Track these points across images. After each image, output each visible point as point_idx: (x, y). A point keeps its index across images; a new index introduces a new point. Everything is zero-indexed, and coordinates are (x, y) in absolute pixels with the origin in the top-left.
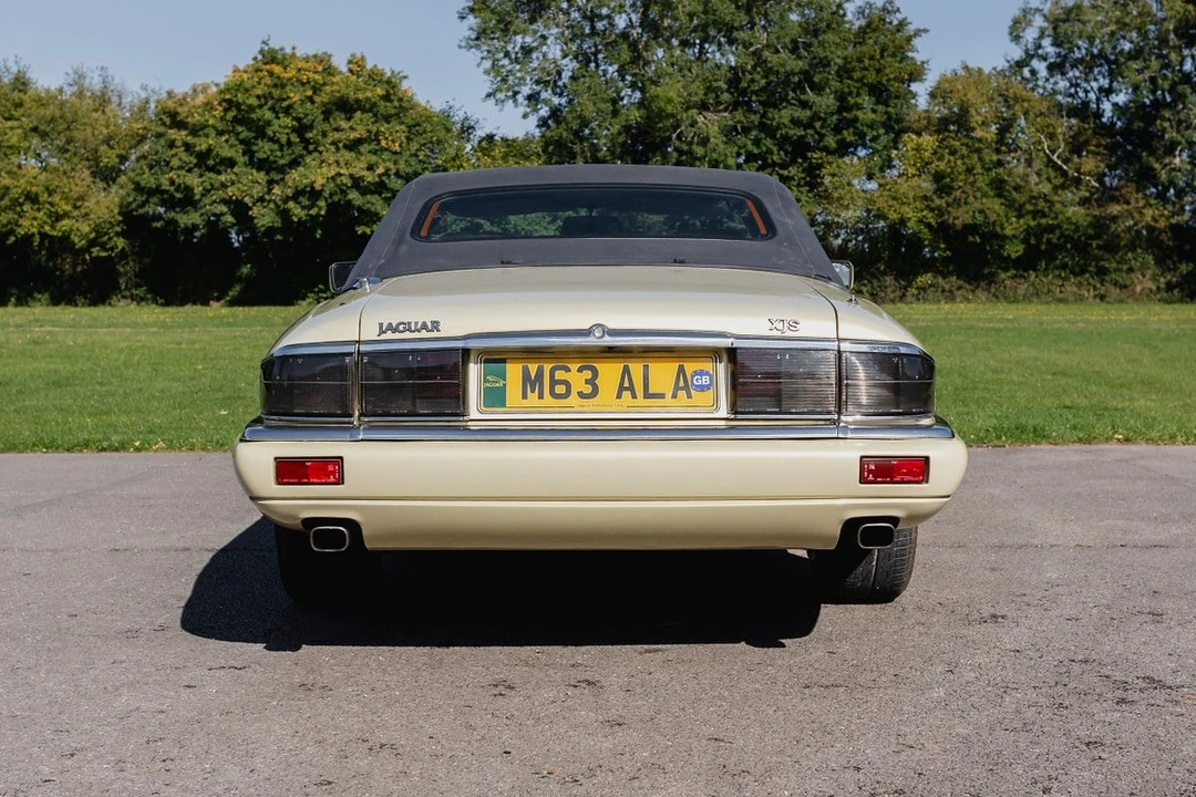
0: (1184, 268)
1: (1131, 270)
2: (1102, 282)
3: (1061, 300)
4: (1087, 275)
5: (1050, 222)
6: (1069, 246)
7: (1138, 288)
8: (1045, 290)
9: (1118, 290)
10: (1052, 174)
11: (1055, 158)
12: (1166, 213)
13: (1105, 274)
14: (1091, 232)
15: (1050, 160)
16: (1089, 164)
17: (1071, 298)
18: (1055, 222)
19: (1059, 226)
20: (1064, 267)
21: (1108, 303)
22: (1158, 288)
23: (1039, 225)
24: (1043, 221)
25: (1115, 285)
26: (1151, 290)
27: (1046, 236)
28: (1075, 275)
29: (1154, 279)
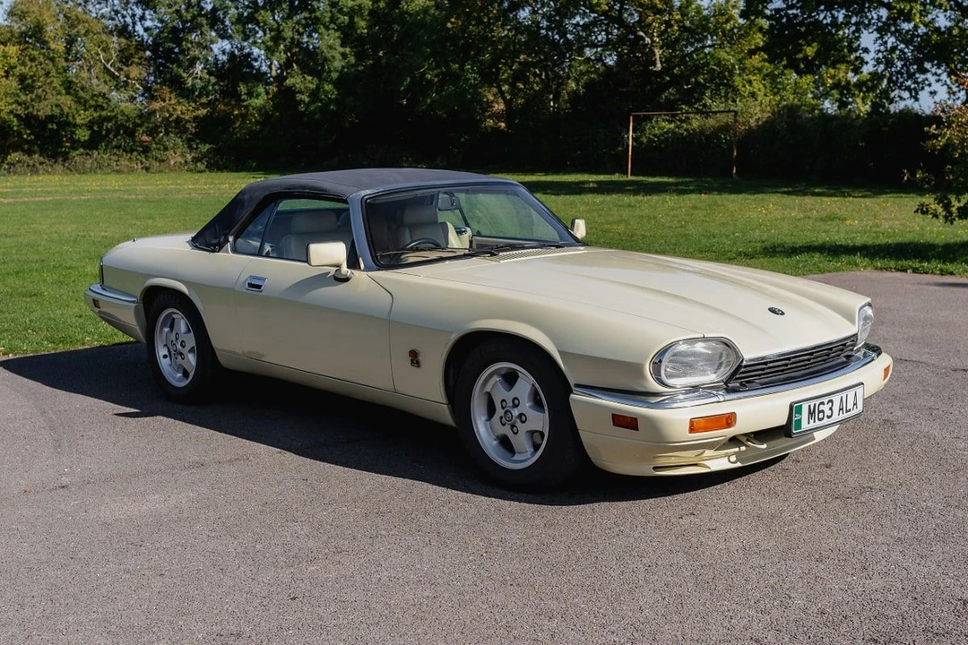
0: (205, 148)
1: (166, 149)
2: (147, 158)
3: (118, 172)
4: (135, 153)
5: (109, 114)
6: (122, 132)
7: (172, 162)
8: (106, 164)
9: (158, 164)
10: (108, 78)
11: (108, 66)
12: (191, 108)
13: (148, 152)
14: (138, 121)
15: (105, 68)
16: (135, 72)
17: (126, 170)
18: (113, 114)
19: (115, 116)
20: (118, 147)
21: (152, 173)
22: (186, 162)
23: (100, 116)
24: (104, 113)
25: (156, 159)
26: (181, 163)
27: (105, 124)
28: (127, 152)
29: (183, 155)
